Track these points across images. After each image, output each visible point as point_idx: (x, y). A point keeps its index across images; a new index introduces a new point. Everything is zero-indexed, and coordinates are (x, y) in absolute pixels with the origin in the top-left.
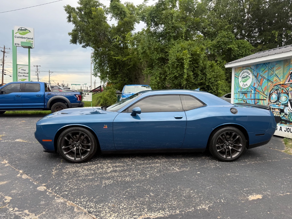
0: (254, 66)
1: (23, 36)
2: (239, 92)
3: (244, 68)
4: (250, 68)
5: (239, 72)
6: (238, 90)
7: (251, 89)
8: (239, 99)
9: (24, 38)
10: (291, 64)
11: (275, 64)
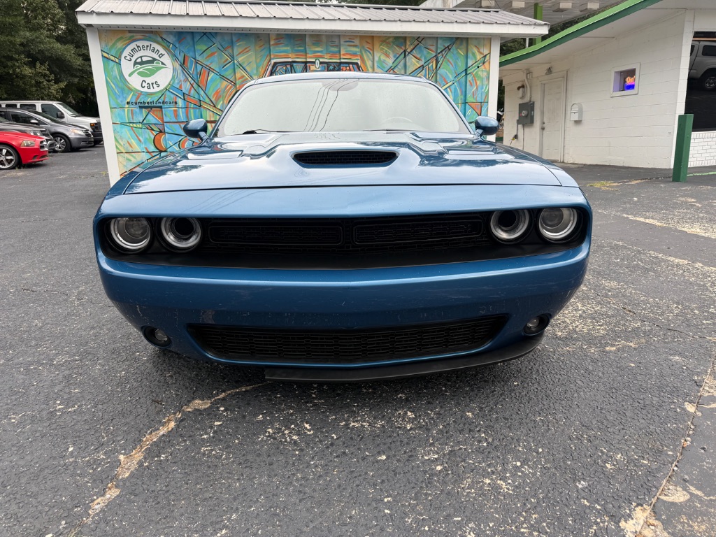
0: (175, 36)
2: (128, 103)
3: (139, 36)
4: (162, 38)
5: (120, 45)
6: (126, 98)
7: (173, 96)
8: (135, 125)
10: (273, 45)
11: (234, 39)
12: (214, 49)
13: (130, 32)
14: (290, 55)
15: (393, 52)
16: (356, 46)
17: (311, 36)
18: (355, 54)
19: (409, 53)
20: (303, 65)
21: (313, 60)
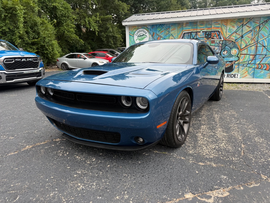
0: (151, 26)
3: (140, 27)
4: (147, 27)
5: (134, 31)
10: (184, 26)
11: (170, 25)
12: (163, 29)
13: (138, 26)
14: (190, 30)
15: (237, 25)
16: (219, 24)
17: (200, 22)
18: (218, 27)
19: (245, 25)
20: (196, 33)
21: (200, 31)
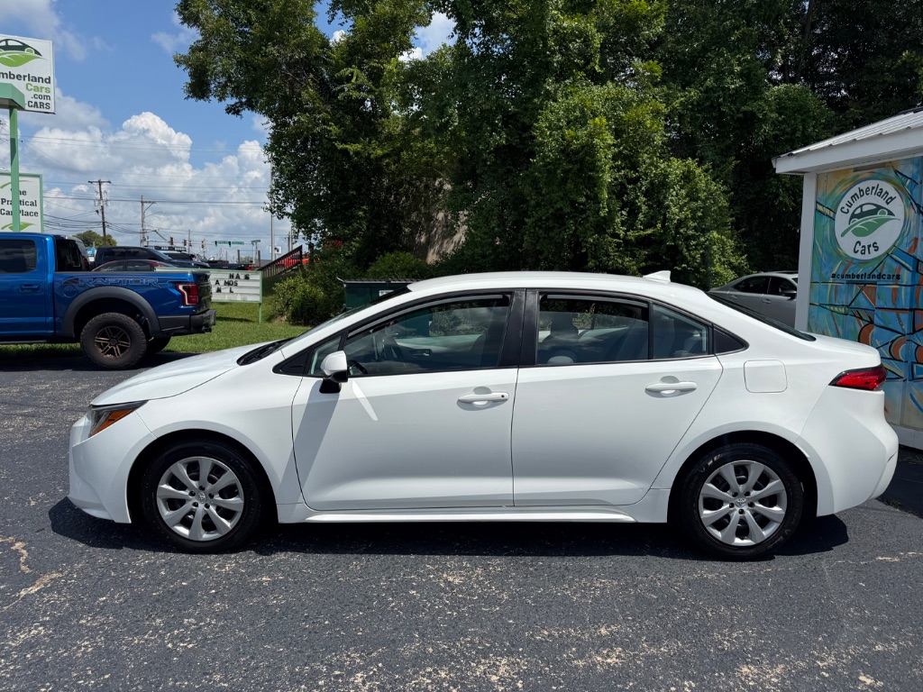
0: (917, 165)
1: (15, 71)
2: (834, 276)
3: (865, 174)
4: (896, 172)
5: (840, 191)
6: (832, 269)
7: (895, 265)
8: (836, 309)
9: (19, 77)
13: (855, 169)
